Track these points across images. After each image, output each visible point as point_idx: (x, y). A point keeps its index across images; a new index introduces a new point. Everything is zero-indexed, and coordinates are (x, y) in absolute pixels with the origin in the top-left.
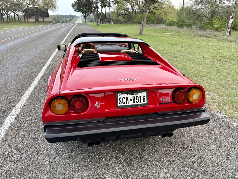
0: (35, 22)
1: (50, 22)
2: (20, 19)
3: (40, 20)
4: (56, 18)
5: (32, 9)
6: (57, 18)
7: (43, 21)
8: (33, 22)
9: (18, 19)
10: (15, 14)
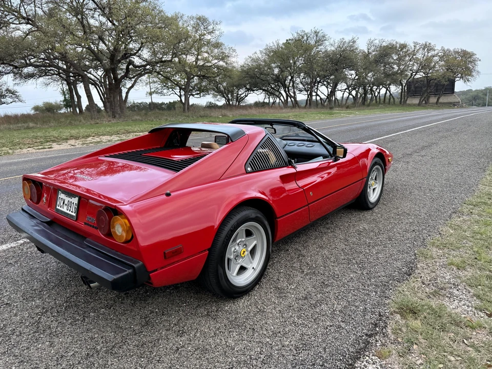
0: (419, 105)
1: (453, 105)
2: (392, 99)
3: (433, 100)
4: (480, 95)
5: (421, 81)
6: (482, 96)
7: (437, 103)
8: (414, 105)
9: (390, 99)
10: (388, 92)
